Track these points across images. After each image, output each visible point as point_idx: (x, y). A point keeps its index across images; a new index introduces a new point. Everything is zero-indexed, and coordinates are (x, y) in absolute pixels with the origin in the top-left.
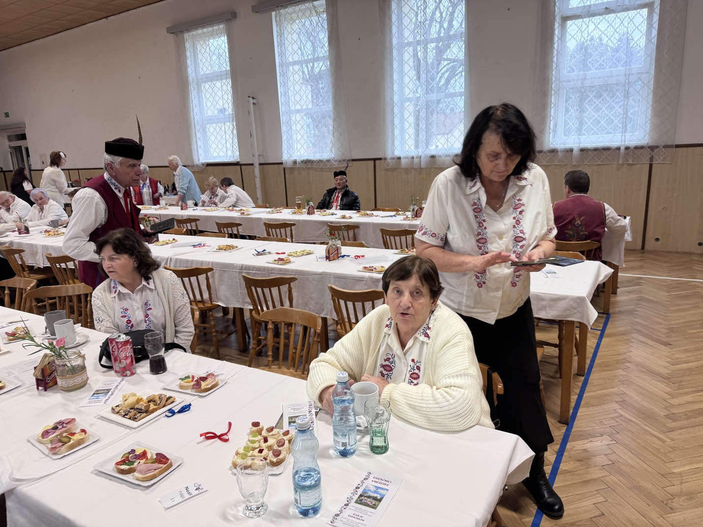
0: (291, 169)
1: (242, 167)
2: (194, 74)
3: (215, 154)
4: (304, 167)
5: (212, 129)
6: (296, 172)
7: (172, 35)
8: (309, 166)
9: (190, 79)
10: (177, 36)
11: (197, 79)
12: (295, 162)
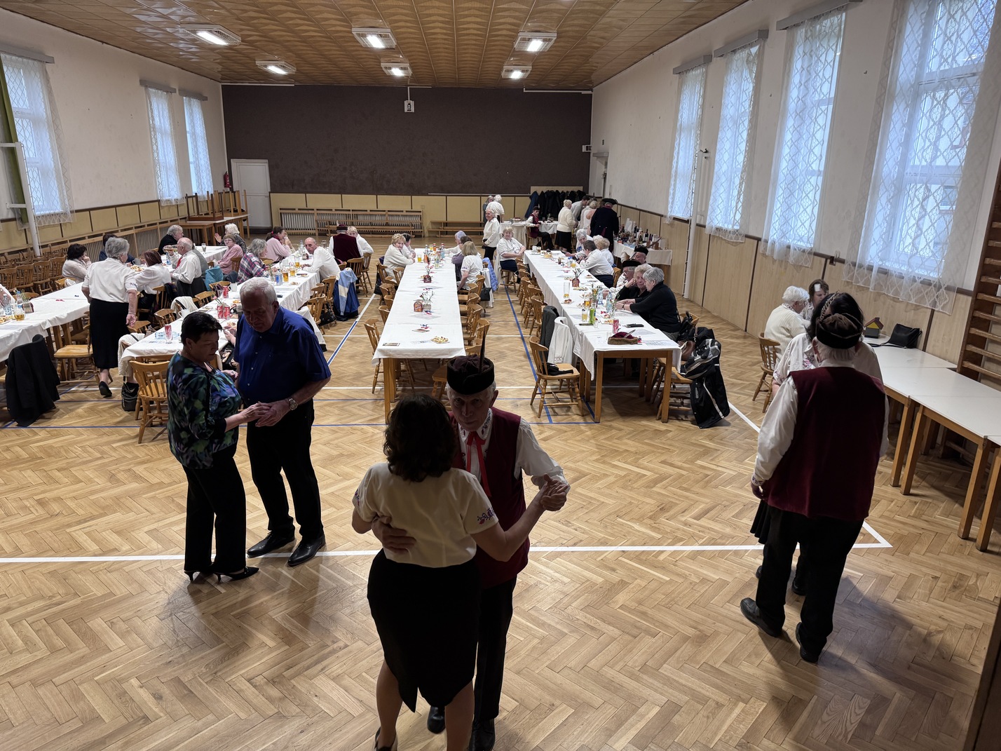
0: (712, 235)
2: (680, 120)
7: (677, 76)
10: (680, 76)
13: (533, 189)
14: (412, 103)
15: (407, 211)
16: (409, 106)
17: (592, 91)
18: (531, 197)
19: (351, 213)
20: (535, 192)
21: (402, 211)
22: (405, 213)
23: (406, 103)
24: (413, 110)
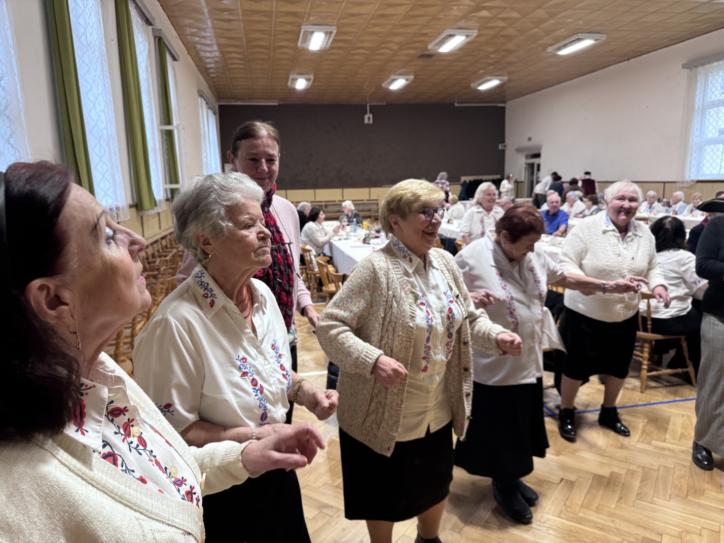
2: (701, 102)
3: (708, 172)
5: (709, 150)
7: (686, 70)
9: (696, 106)
10: (691, 70)
11: (703, 106)
13: (463, 179)
14: (371, 116)
15: (367, 200)
16: (368, 118)
17: (506, 104)
18: (462, 185)
19: (323, 204)
21: (363, 200)
22: (365, 202)
23: (366, 117)
24: (371, 121)
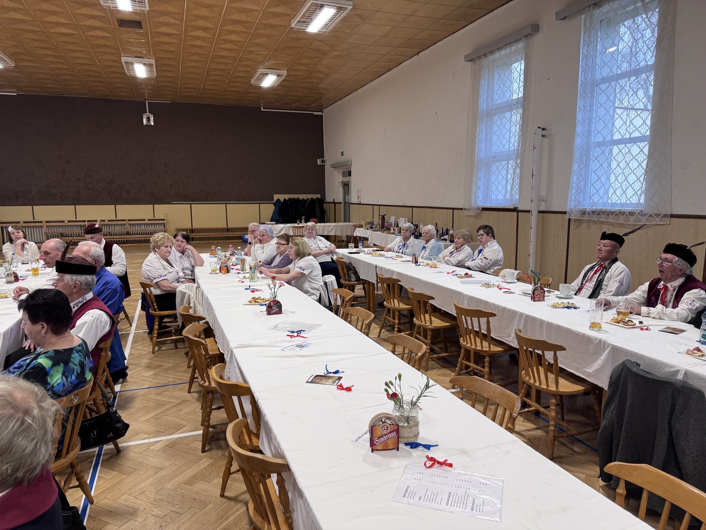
0: (579, 221)
1: (519, 213)
4: (596, 220)
5: (494, 169)
6: (584, 225)
7: (469, 64)
8: (603, 219)
10: (475, 64)
11: (487, 110)
12: (584, 213)
13: (276, 197)
14: (151, 116)
16: (148, 119)
17: (323, 113)
20: (278, 200)
22: (147, 222)
23: (145, 115)
